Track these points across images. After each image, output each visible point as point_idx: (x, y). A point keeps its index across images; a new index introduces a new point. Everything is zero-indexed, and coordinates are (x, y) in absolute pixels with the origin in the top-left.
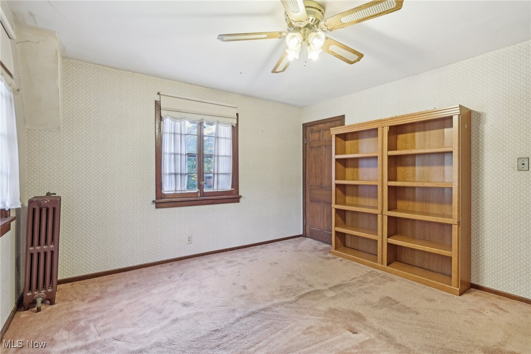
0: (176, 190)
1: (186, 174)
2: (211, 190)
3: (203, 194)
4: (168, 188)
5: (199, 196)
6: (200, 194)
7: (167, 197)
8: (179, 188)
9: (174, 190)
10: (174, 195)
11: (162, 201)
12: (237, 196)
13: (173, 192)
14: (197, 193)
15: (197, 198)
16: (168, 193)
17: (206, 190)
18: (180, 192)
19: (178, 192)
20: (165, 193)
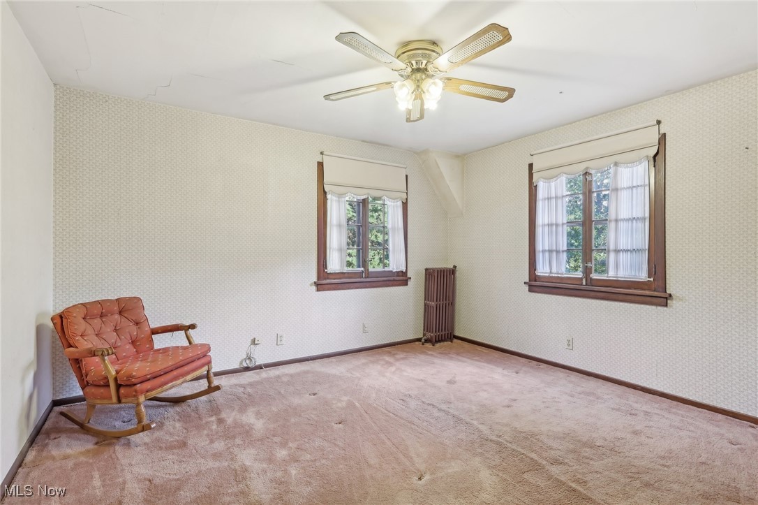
0: (551, 273)
1: (563, 251)
2: (603, 277)
3: (591, 282)
4: (543, 270)
5: (584, 283)
6: (586, 280)
7: (542, 280)
8: (554, 270)
9: (549, 271)
10: (550, 279)
11: (537, 284)
12: (663, 295)
13: (547, 275)
14: (581, 279)
15: (582, 287)
16: (542, 274)
17: (594, 276)
18: (556, 275)
19: (553, 275)
20: (539, 274)
